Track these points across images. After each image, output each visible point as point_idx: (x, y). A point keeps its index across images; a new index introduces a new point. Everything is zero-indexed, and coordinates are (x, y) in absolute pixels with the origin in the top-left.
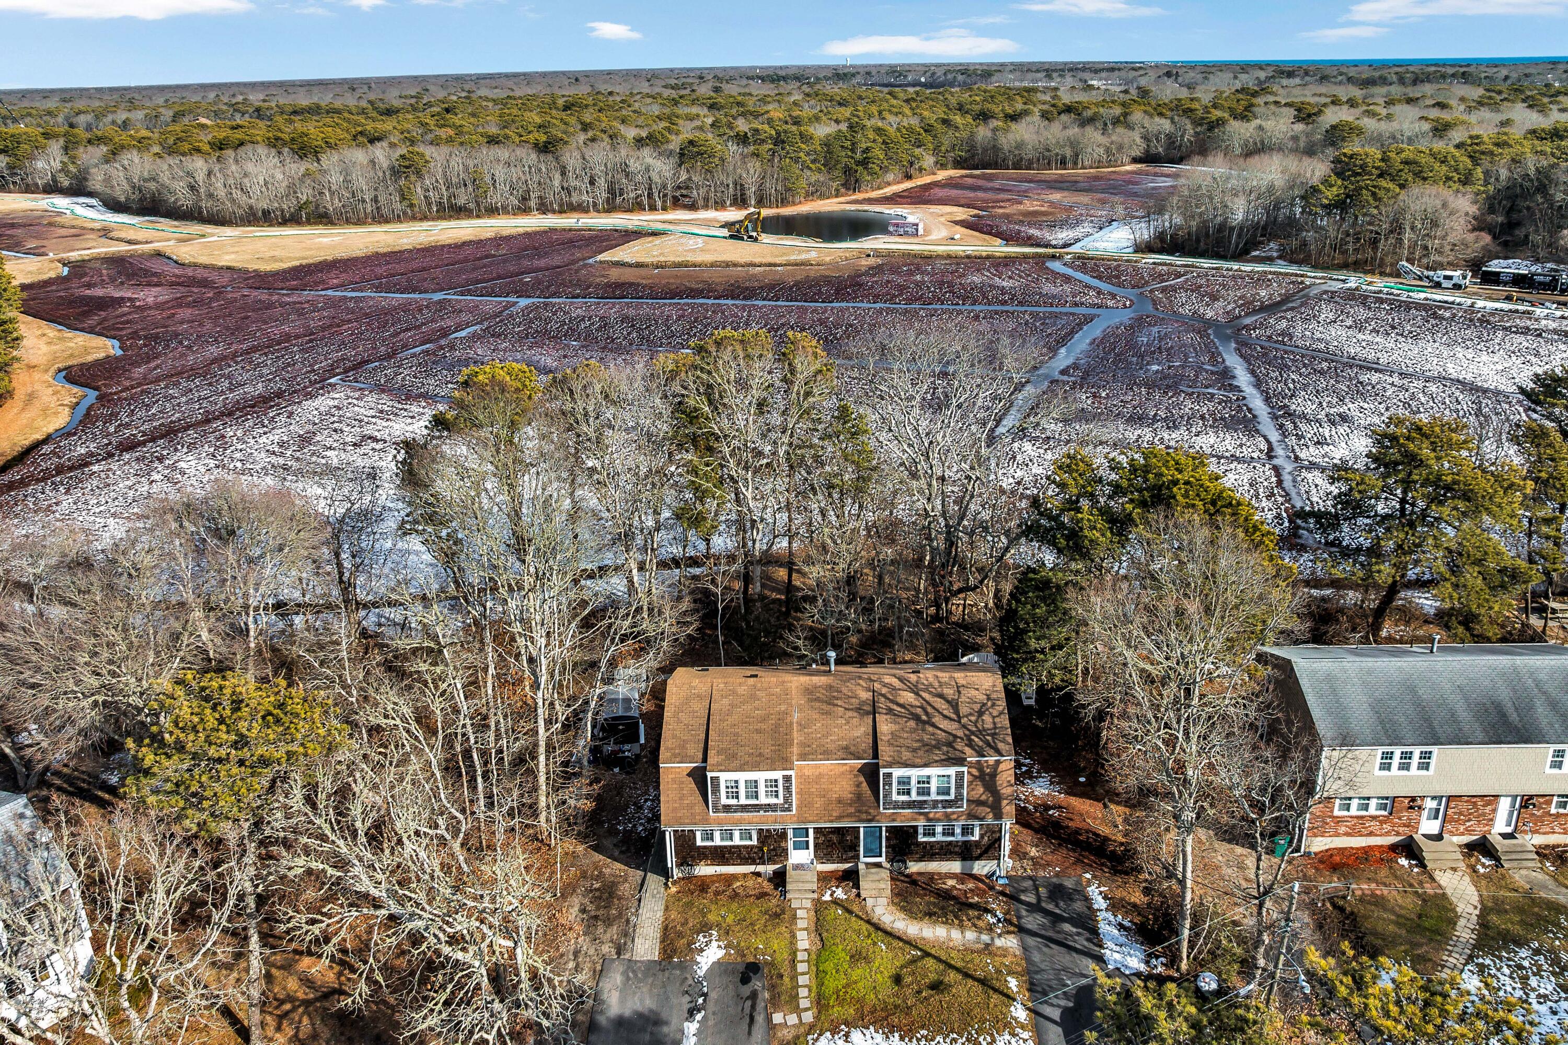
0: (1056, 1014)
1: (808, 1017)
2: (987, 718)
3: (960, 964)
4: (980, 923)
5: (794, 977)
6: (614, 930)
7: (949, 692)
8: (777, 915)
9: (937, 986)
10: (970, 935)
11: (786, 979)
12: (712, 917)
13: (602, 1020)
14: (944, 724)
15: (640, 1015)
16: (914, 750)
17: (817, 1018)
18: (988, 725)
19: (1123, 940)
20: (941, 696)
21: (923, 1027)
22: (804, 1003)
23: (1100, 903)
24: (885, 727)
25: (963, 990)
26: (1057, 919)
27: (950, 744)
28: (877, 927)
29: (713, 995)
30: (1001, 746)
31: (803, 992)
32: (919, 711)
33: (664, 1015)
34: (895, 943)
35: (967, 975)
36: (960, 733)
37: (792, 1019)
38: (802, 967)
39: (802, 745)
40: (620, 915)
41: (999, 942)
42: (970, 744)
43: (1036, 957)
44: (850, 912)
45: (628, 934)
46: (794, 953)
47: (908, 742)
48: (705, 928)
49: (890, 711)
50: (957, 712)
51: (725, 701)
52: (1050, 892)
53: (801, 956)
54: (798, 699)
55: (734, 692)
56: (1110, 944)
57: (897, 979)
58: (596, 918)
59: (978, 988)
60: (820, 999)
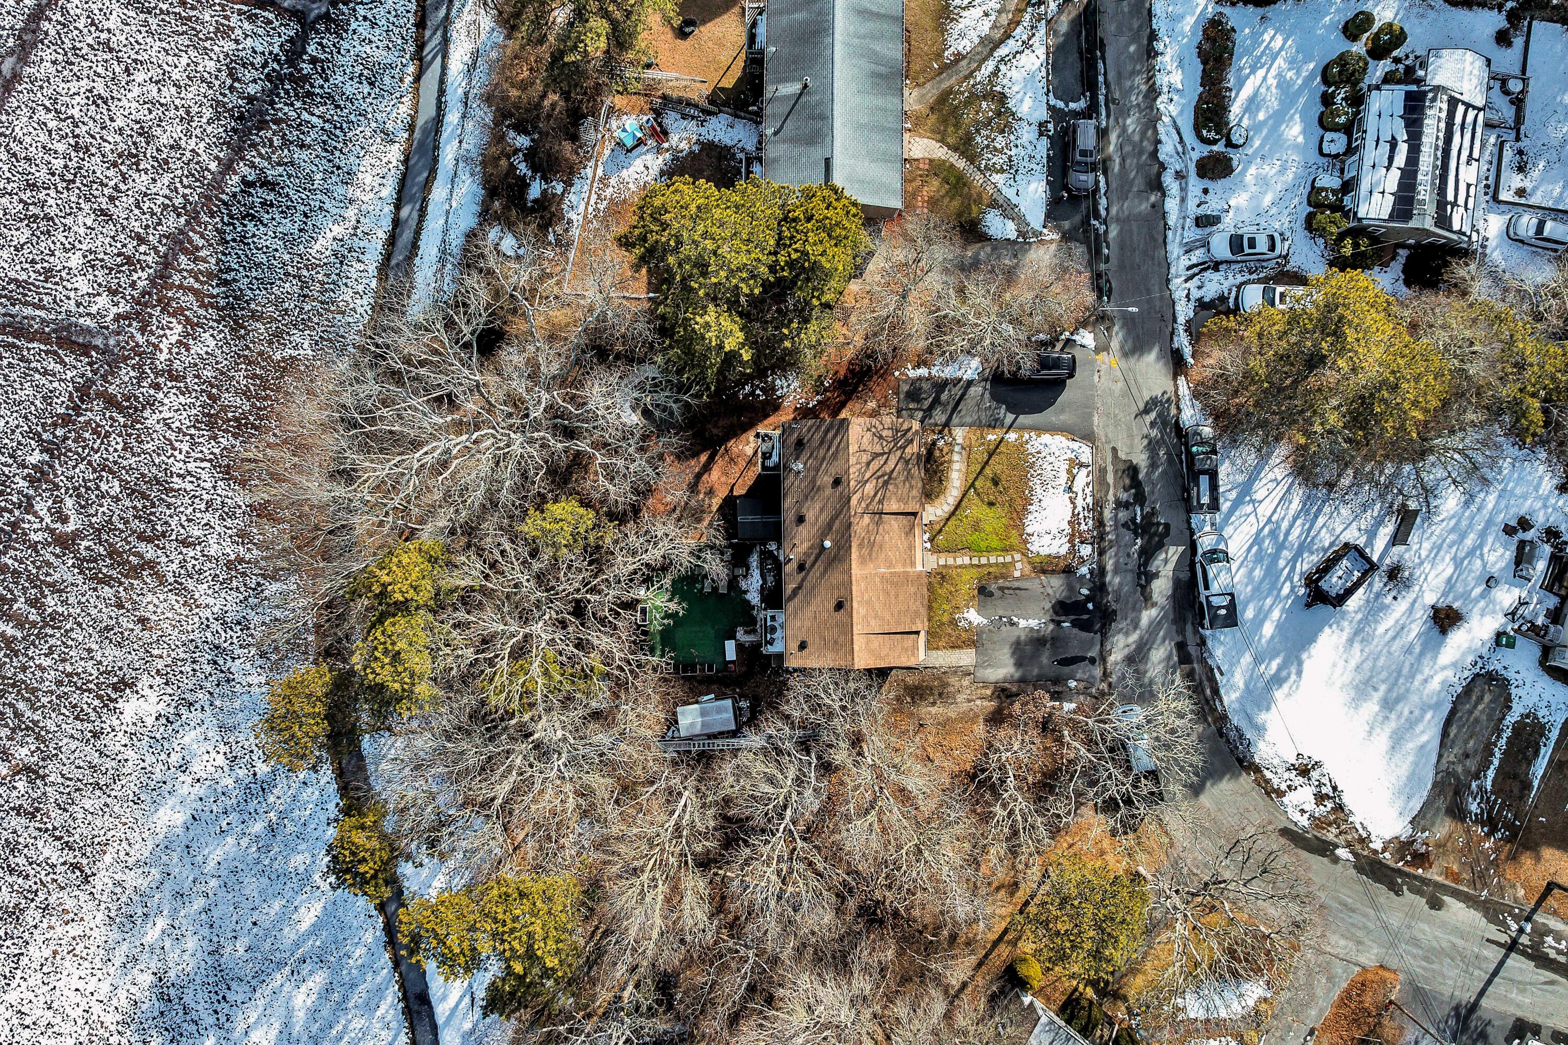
0: (1010, 416)
1: (1018, 556)
2: (885, 433)
3: (978, 466)
4: (946, 450)
5: (990, 565)
6: (953, 680)
7: (865, 458)
8: (943, 577)
9: (996, 482)
10: (956, 457)
11: (991, 570)
12: (945, 618)
13: (1017, 675)
15: (1013, 653)
16: (911, 487)
17: (1018, 551)
18: (890, 433)
19: (955, 365)
20: (868, 464)
21: (1023, 492)
22: (1008, 559)
23: (923, 372)
24: (893, 506)
25: (997, 466)
26: (936, 402)
28: (953, 514)
29: (1001, 613)
30: (905, 427)
31: (1001, 560)
33: (1014, 639)
34: (964, 503)
35: (987, 463)
36: (899, 453)
37: (1019, 565)
38: (984, 561)
39: (904, 565)
40: (939, 678)
41: (959, 440)
42: (903, 448)
43: (968, 420)
44: (940, 531)
45: (955, 670)
46: (972, 565)
47: (906, 490)
48: (953, 623)
49: (881, 502)
50: (882, 454)
51: (873, 623)
52: (913, 401)
53: (975, 561)
54: (870, 568)
55: (865, 617)
56: (959, 374)
57: (991, 504)
58: (940, 695)
59: (995, 458)
60: (1005, 550)
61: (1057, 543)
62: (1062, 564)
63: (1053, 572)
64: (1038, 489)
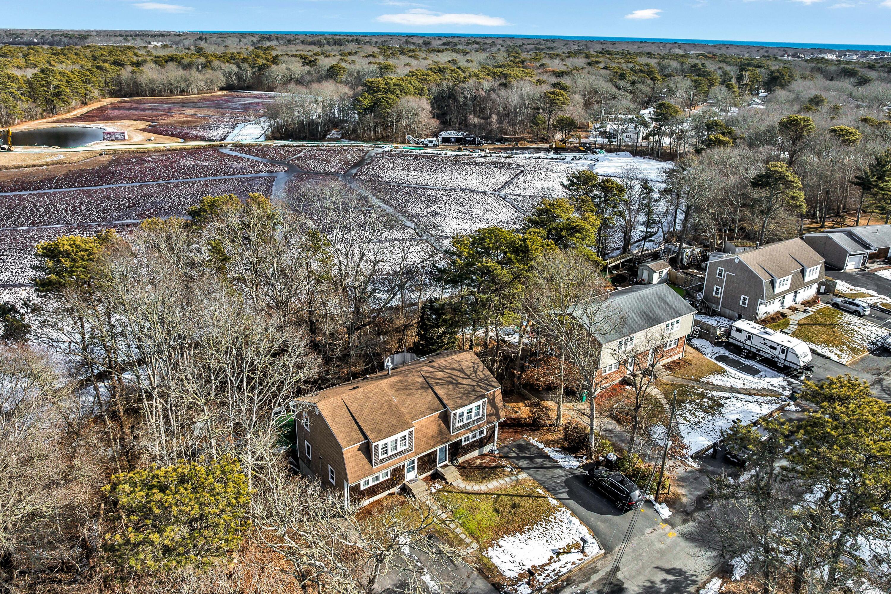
0: (565, 496)
1: (475, 546)
2: (479, 373)
3: (515, 493)
4: (506, 473)
5: (453, 532)
7: (455, 366)
9: (514, 506)
11: (450, 534)
14: (464, 382)
16: (461, 398)
17: (479, 544)
18: (482, 376)
19: (562, 456)
20: (454, 369)
21: (525, 525)
22: (467, 541)
23: (540, 445)
24: (441, 392)
25: (525, 503)
26: (531, 459)
27: (474, 390)
28: (468, 493)
30: (493, 384)
31: (463, 536)
32: (449, 379)
34: (482, 496)
35: (522, 496)
36: (475, 383)
37: (469, 550)
38: (453, 526)
39: (408, 413)
41: (520, 478)
42: (481, 387)
43: (538, 477)
44: (450, 492)
47: (455, 395)
49: (437, 384)
50: (466, 374)
51: (355, 405)
52: (517, 449)
54: (390, 392)
55: (356, 399)
56: (559, 460)
57: (497, 511)
59: (530, 500)
60: (473, 535)
61: (512, 566)
62: (497, 580)
63: (486, 578)
64: (536, 533)
